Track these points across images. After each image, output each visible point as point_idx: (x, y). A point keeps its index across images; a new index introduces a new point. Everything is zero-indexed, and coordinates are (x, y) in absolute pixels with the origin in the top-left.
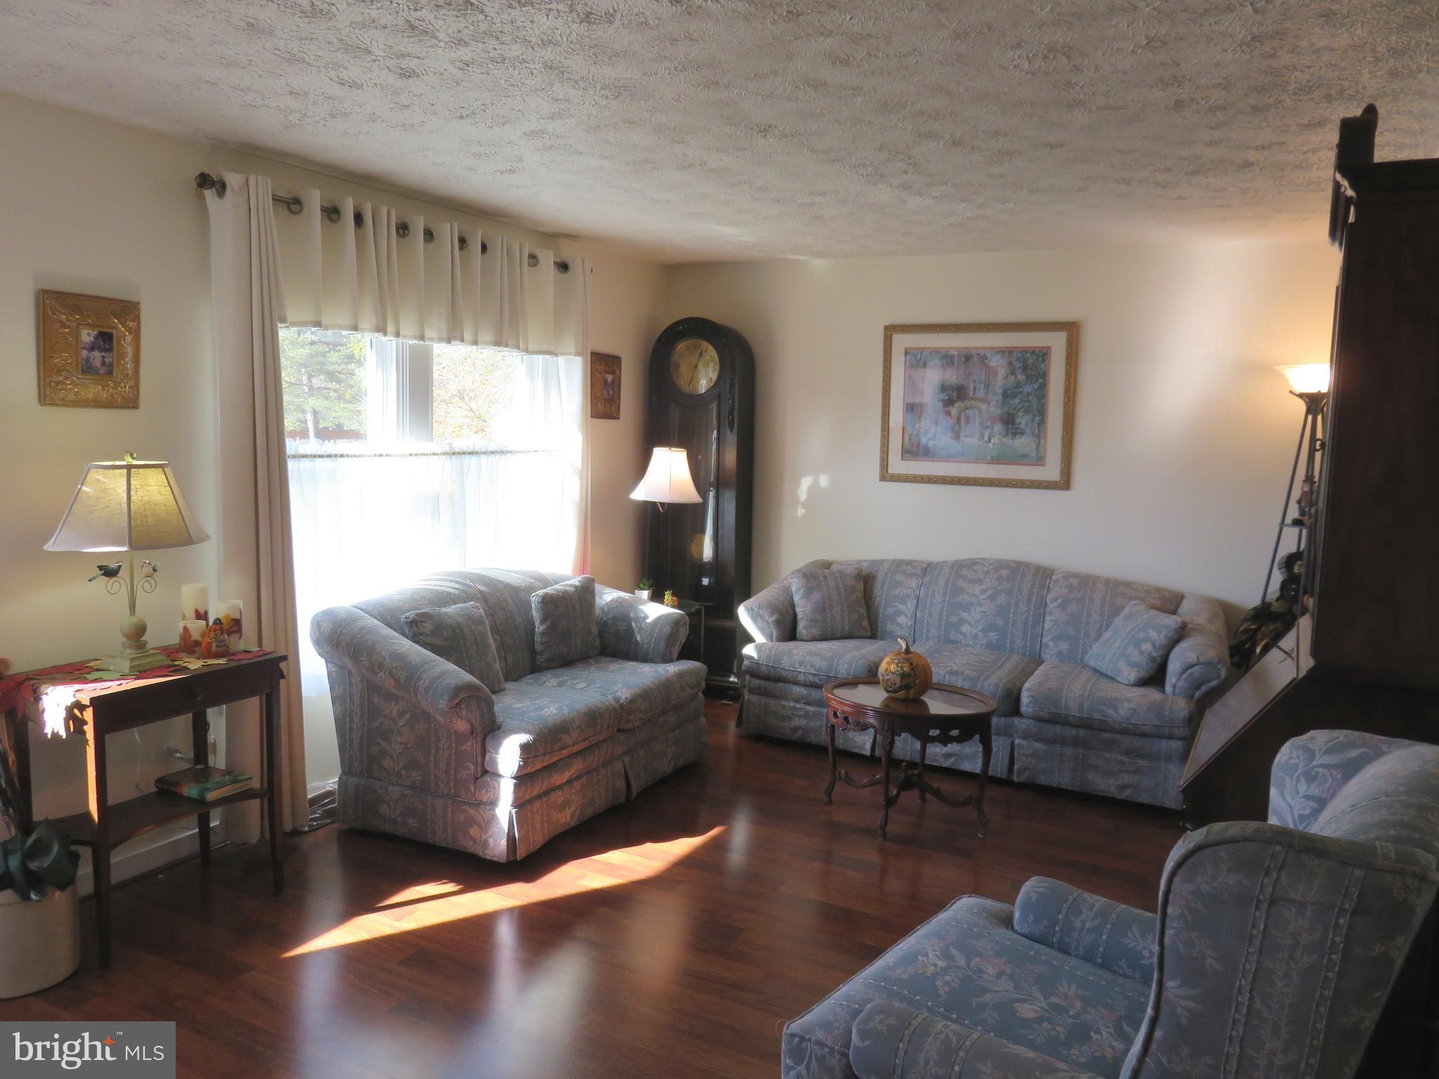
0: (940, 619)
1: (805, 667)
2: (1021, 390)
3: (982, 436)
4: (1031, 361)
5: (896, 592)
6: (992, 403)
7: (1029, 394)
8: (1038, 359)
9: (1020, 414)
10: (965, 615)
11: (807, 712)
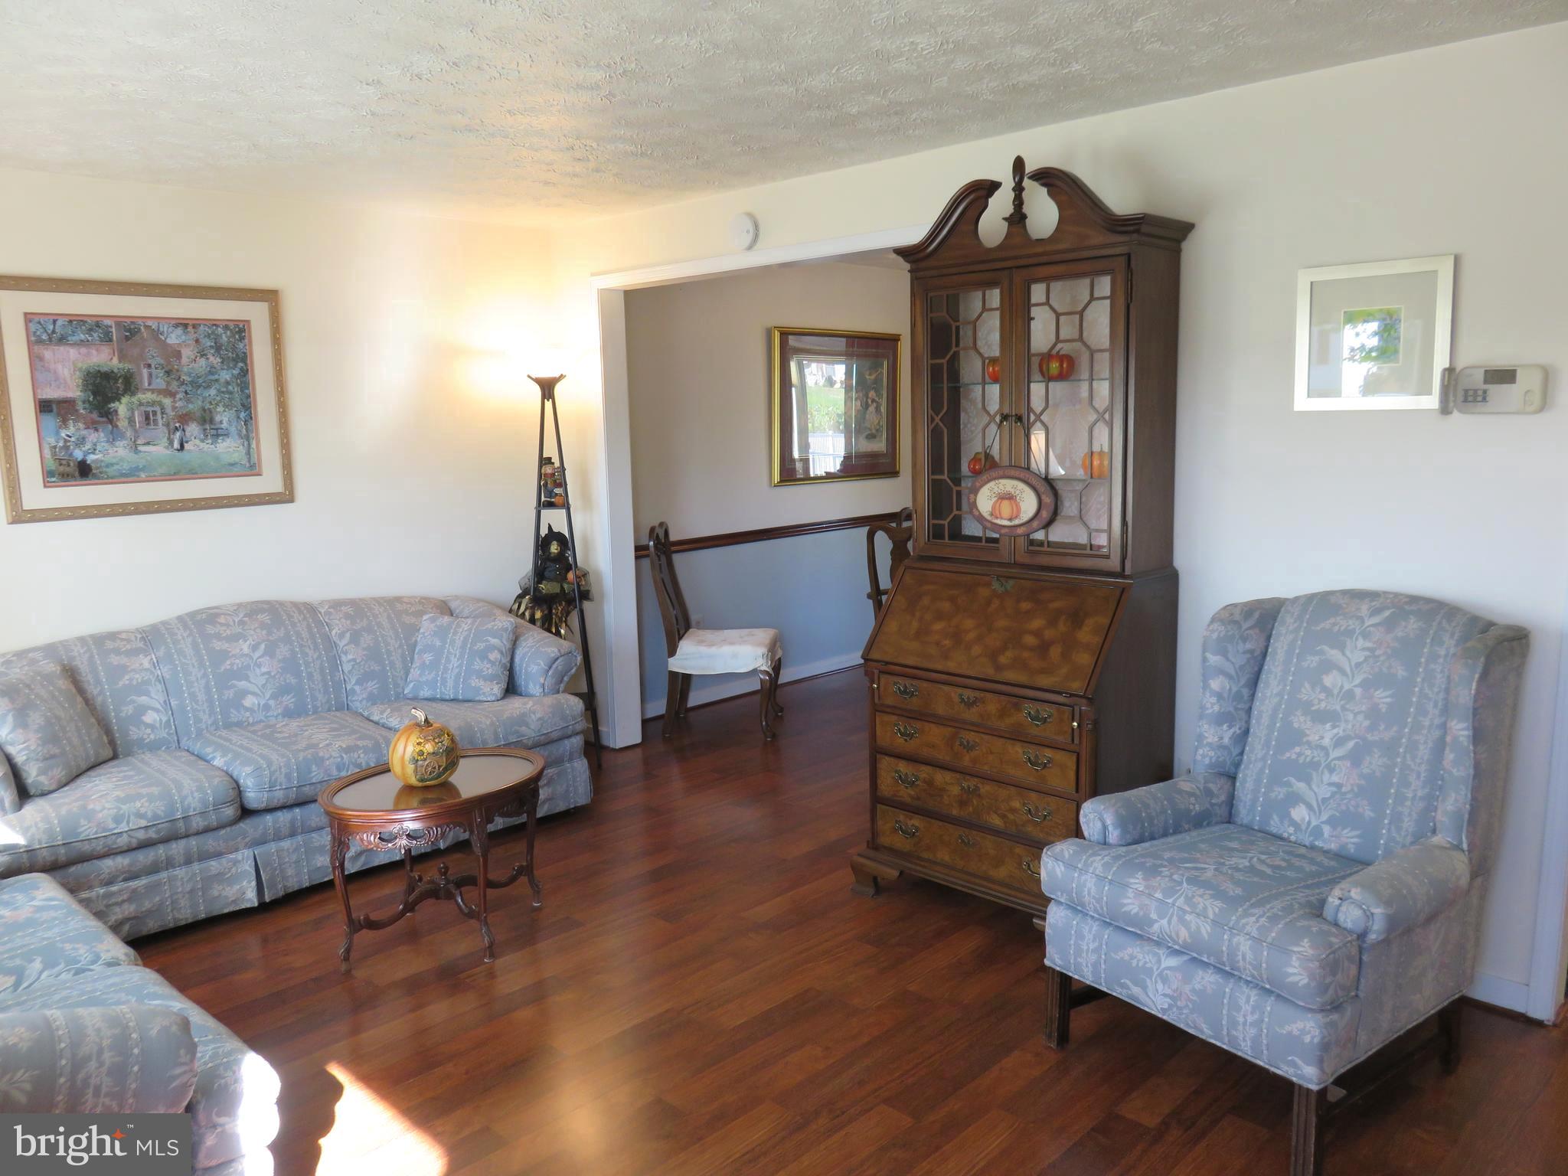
0: (210, 701)
1: (128, 823)
2: (216, 377)
3: (171, 443)
4: (224, 338)
5: (125, 680)
6: (178, 396)
7: (228, 383)
8: (234, 336)
9: (220, 409)
10: (242, 684)
11: (134, 891)
